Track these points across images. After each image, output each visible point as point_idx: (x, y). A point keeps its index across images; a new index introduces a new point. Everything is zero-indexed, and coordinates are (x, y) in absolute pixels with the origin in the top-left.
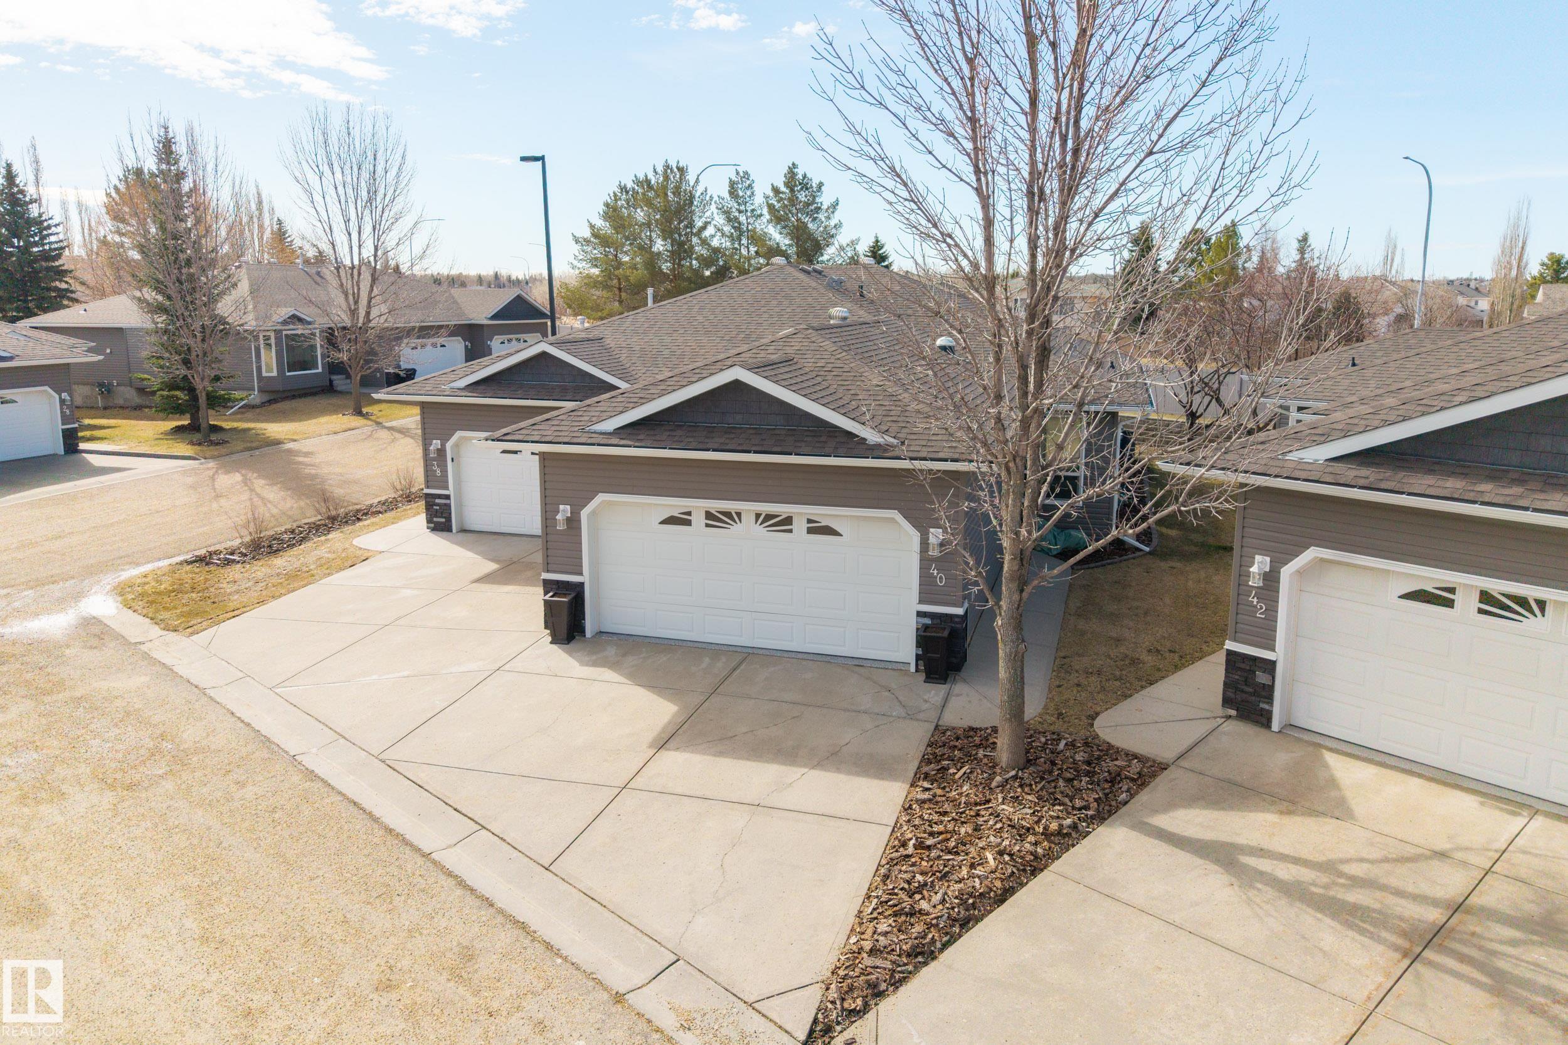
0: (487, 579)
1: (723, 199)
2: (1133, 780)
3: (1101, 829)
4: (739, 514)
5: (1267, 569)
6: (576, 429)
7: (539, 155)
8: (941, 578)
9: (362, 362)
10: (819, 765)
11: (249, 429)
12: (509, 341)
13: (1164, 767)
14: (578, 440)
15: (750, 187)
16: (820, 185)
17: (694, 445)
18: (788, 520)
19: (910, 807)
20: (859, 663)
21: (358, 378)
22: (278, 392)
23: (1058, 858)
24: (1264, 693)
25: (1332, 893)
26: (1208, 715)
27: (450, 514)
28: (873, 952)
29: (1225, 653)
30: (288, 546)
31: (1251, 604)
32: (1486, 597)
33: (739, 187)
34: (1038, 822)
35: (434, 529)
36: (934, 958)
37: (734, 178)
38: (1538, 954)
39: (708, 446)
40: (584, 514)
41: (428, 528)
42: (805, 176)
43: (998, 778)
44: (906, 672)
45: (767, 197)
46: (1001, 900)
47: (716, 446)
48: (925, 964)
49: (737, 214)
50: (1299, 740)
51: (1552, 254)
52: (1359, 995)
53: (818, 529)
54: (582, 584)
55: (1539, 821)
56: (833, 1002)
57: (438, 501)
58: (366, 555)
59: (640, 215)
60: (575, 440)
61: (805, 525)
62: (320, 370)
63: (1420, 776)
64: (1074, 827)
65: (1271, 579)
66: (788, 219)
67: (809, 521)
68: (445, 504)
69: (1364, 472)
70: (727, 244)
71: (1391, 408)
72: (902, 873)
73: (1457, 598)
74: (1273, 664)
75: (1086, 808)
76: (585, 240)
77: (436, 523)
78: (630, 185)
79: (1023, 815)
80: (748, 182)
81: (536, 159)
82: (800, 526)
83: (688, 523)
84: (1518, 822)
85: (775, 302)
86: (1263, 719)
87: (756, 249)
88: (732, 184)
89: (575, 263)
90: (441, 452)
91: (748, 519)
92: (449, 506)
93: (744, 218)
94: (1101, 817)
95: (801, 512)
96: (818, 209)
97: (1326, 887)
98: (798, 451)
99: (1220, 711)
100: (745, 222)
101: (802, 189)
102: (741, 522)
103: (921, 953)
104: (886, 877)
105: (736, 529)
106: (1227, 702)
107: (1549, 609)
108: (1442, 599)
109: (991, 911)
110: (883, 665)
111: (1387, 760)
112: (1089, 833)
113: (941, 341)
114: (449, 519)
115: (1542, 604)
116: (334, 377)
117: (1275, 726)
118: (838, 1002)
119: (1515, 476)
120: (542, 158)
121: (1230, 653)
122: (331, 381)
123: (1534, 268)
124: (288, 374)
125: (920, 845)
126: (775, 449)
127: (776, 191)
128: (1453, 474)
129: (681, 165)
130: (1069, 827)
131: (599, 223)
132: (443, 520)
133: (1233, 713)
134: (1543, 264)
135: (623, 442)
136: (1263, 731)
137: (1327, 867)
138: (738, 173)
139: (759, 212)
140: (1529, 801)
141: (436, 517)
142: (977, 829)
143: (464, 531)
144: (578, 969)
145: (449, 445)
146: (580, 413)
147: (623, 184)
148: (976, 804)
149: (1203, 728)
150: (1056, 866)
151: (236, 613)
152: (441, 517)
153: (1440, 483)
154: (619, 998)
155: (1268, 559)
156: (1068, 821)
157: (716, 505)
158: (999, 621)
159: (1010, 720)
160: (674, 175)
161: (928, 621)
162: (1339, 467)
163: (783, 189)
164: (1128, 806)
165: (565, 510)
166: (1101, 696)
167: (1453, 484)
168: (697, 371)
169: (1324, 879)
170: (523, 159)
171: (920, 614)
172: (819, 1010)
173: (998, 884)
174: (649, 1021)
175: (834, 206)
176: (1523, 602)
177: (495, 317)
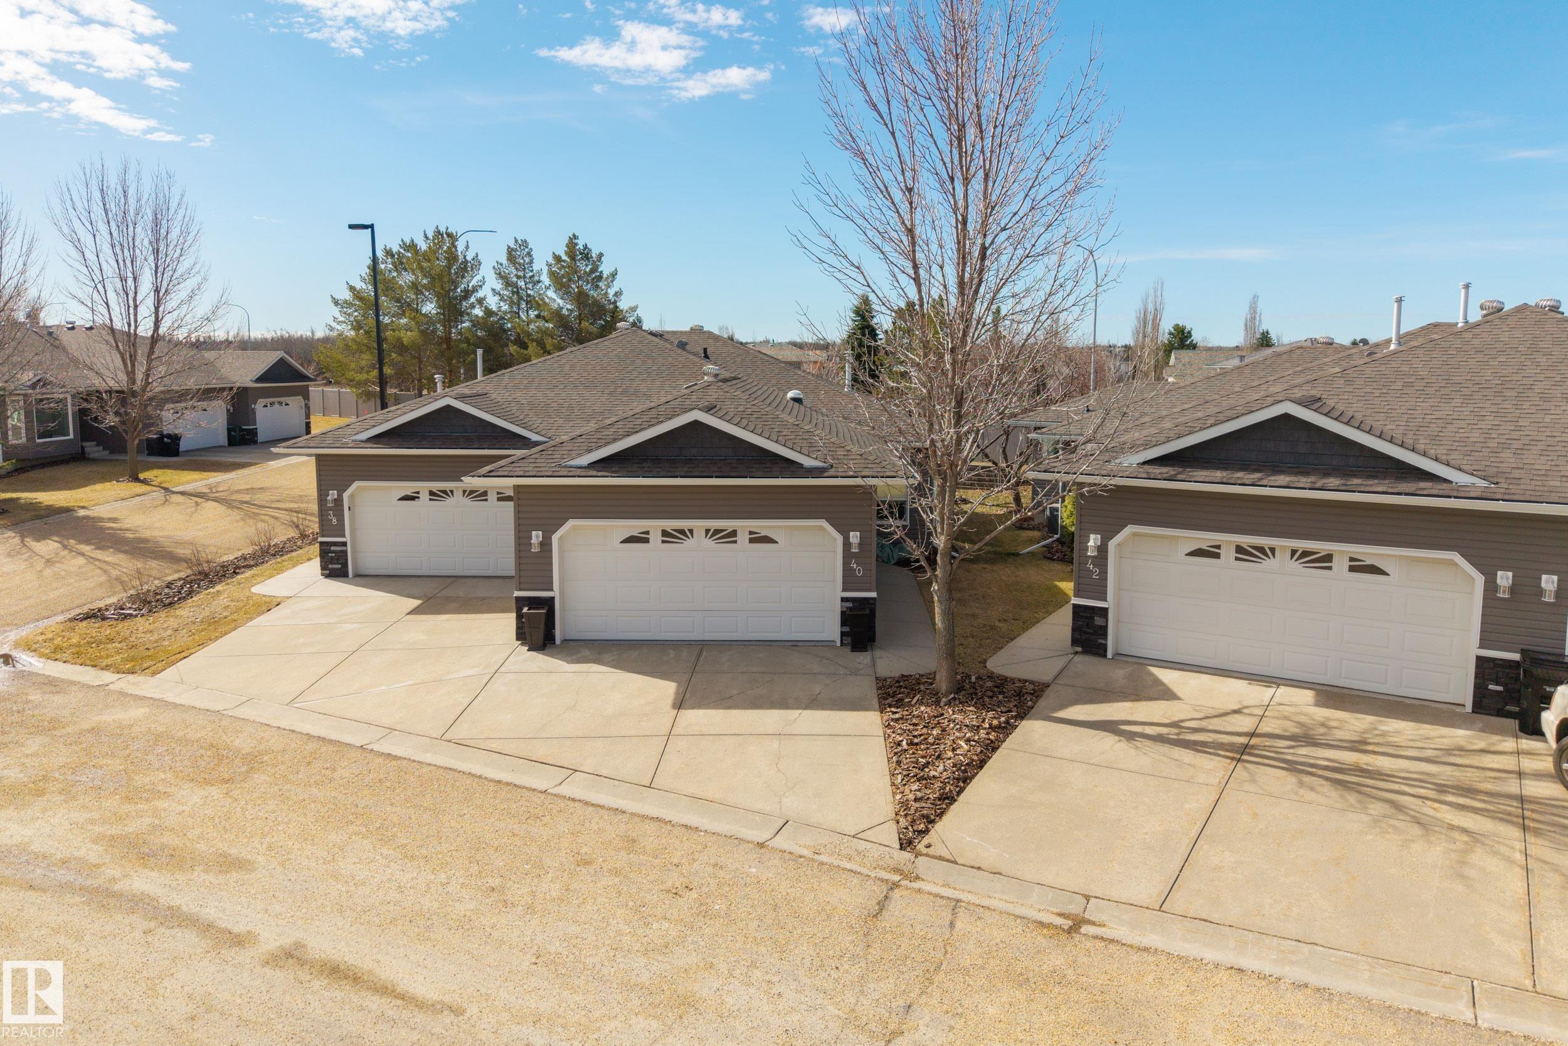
0: (414, 611)
1: (502, 265)
2: (1031, 694)
3: (1024, 722)
4: (691, 531)
5: (1099, 544)
6: (554, 465)
7: (369, 223)
8: (859, 570)
9: (141, 426)
10: (807, 707)
11: (18, 499)
12: (272, 404)
13: (1048, 686)
14: (559, 474)
15: (529, 254)
16: (601, 255)
17: (663, 474)
18: (734, 533)
19: (889, 724)
20: (795, 644)
21: (137, 442)
22: (29, 459)
23: (1005, 741)
24: (1100, 632)
25: (1181, 737)
26: (1062, 653)
27: (347, 560)
28: (916, 800)
29: (1071, 607)
30: (179, 599)
31: (1088, 570)
32: (1239, 549)
33: (519, 254)
34: (983, 721)
35: (327, 576)
36: (955, 801)
37: (512, 246)
38: (1304, 751)
39: (676, 474)
40: (555, 538)
41: (322, 575)
42: (586, 247)
43: (944, 700)
44: (834, 647)
45: (549, 265)
46: (982, 764)
47: (682, 474)
48: (951, 804)
49: (515, 279)
50: (1127, 662)
51: (1178, 325)
52: (1215, 781)
53: (758, 539)
54: (553, 598)
55: (1282, 689)
56: (906, 828)
57: (333, 548)
58: (279, 600)
59: (407, 278)
60: (557, 474)
61: (747, 537)
62: (71, 436)
63: (1206, 673)
64: (1007, 722)
65: (1102, 549)
66: (569, 286)
67: (751, 533)
68: (342, 551)
69: (1164, 470)
70: (505, 307)
71: (1170, 429)
72: (907, 759)
73: (1222, 552)
74: (1106, 610)
75: (1010, 711)
76: (346, 302)
77: (331, 570)
78: (395, 249)
79: (971, 718)
80: (527, 250)
81: (365, 227)
82: (743, 538)
83: (647, 541)
84: (1271, 691)
85: (639, 361)
86: (1098, 650)
87: (536, 313)
88: (510, 251)
89: (334, 325)
90: (339, 502)
91: (699, 534)
92: (345, 552)
93: (523, 283)
94: (1021, 716)
95: (743, 526)
96: (600, 278)
97: (1178, 734)
98: (753, 474)
99: (1070, 650)
100: (523, 287)
101: (582, 258)
102: (692, 537)
103: (947, 798)
104: (899, 763)
105: (689, 543)
106: (1075, 642)
107: (1277, 553)
108: (1211, 553)
109: (977, 773)
110: (813, 644)
111: (1184, 667)
112: (1017, 726)
113: (791, 394)
114: (345, 565)
115: (1273, 550)
116: (85, 444)
117: (1109, 655)
118: (910, 828)
119: (1255, 467)
120: (372, 227)
121: (1075, 606)
122: (83, 448)
123: (1164, 337)
124: (38, 441)
125: (911, 744)
126: (732, 474)
127: (558, 259)
128: (1218, 468)
129: (449, 230)
130: (1004, 723)
131: (359, 285)
132: (339, 566)
133: (1079, 649)
134: (1170, 333)
135: (600, 474)
136: (1102, 660)
137: (1174, 725)
138: (516, 241)
139: (536, 278)
140: (1274, 680)
141: (332, 564)
142: (944, 730)
143: (358, 575)
144: (719, 835)
145: (346, 495)
146: (550, 453)
147: (388, 248)
148: (935, 717)
149: (1060, 663)
150: (1005, 745)
151: (183, 655)
152: (338, 563)
153: (1212, 474)
154: (761, 845)
155: (1099, 536)
156: (1003, 719)
157: (671, 524)
158: (935, 587)
159: (947, 658)
160: (445, 239)
161: (850, 605)
162: (1150, 469)
163: (564, 257)
164: (1034, 709)
165: (536, 537)
166: (981, 650)
167: (1219, 474)
168: (638, 416)
169: (1175, 731)
170: (351, 227)
171: (843, 600)
172: (899, 833)
173: (975, 758)
174: (791, 853)
175: (614, 275)
176: (1261, 549)
177: (260, 379)
